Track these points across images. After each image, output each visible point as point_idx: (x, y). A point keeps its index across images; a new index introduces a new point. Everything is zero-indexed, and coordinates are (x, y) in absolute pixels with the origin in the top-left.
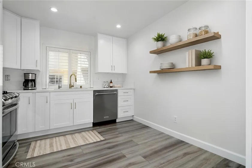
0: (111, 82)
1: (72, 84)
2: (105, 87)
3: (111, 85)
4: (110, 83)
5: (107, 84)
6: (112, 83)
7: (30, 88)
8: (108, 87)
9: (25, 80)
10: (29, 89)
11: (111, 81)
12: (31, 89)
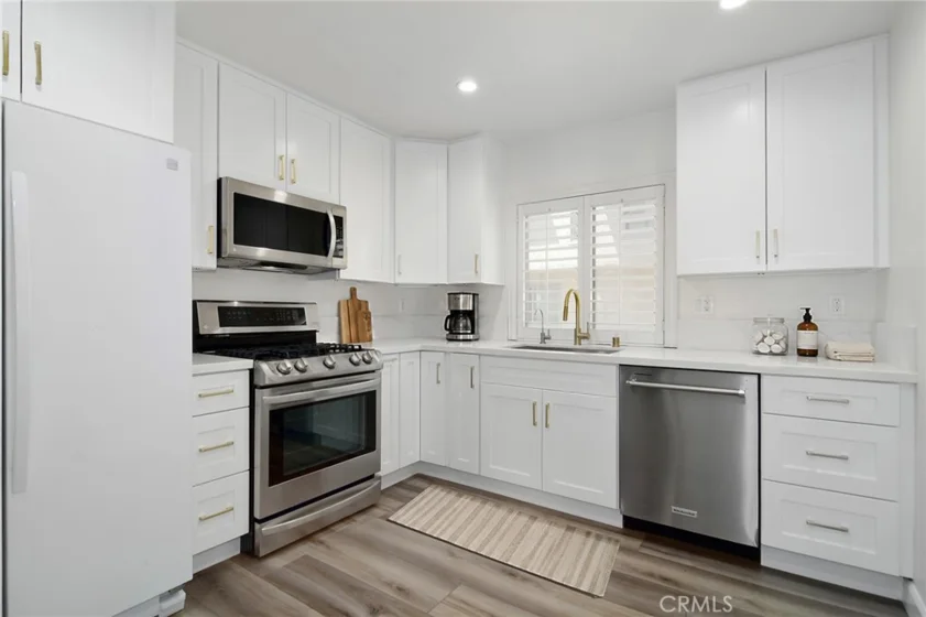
0: (807, 322)
1: (584, 330)
2: (758, 353)
3: (807, 340)
4: (801, 327)
5: (778, 337)
6: (815, 328)
7: (461, 337)
8: (782, 354)
9: (452, 311)
10: (459, 340)
11: (807, 317)
12: (464, 340)
